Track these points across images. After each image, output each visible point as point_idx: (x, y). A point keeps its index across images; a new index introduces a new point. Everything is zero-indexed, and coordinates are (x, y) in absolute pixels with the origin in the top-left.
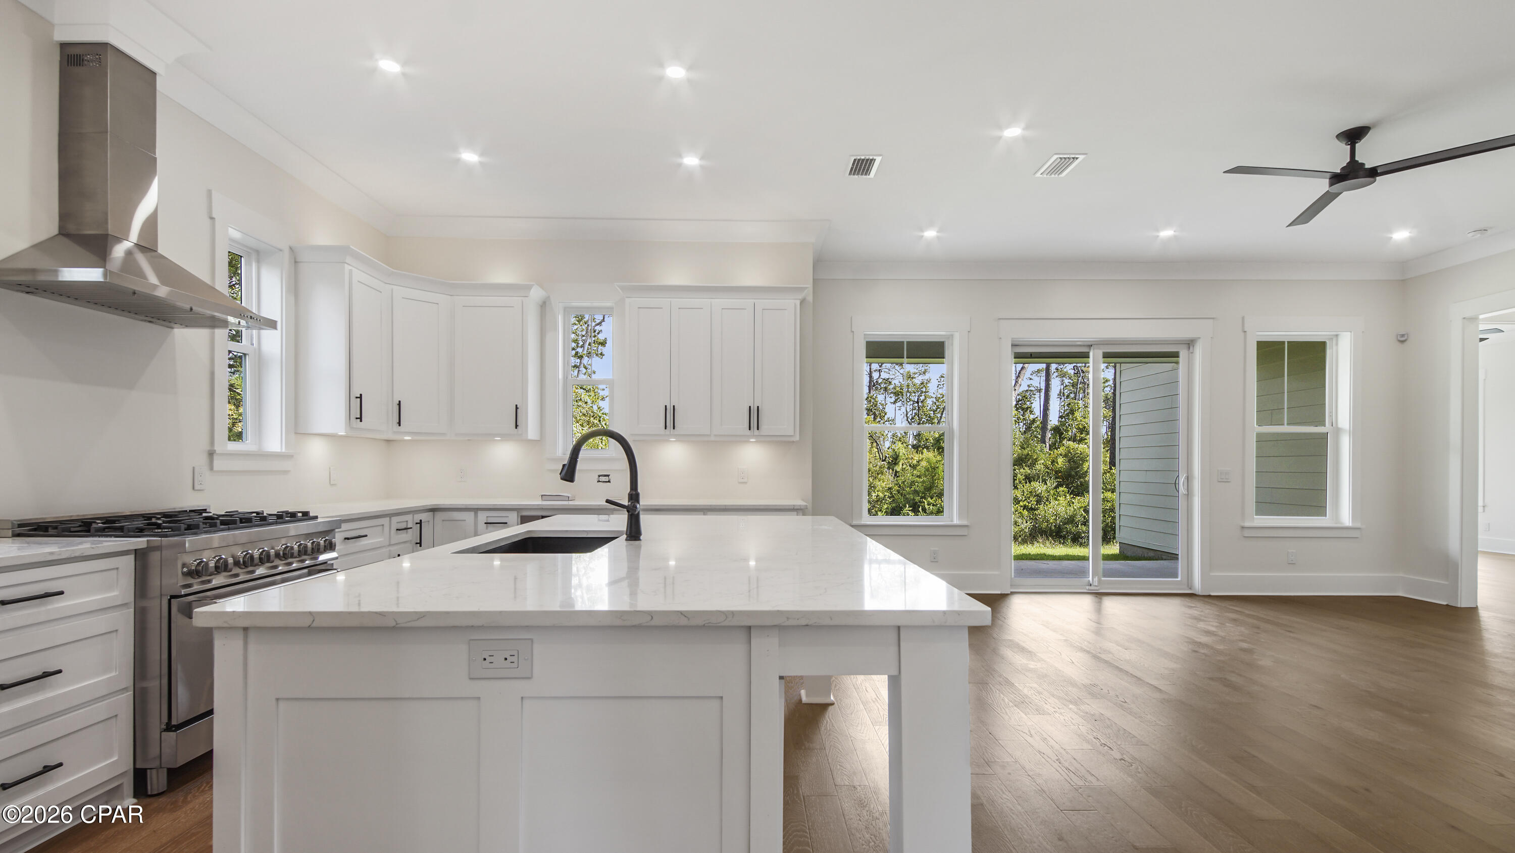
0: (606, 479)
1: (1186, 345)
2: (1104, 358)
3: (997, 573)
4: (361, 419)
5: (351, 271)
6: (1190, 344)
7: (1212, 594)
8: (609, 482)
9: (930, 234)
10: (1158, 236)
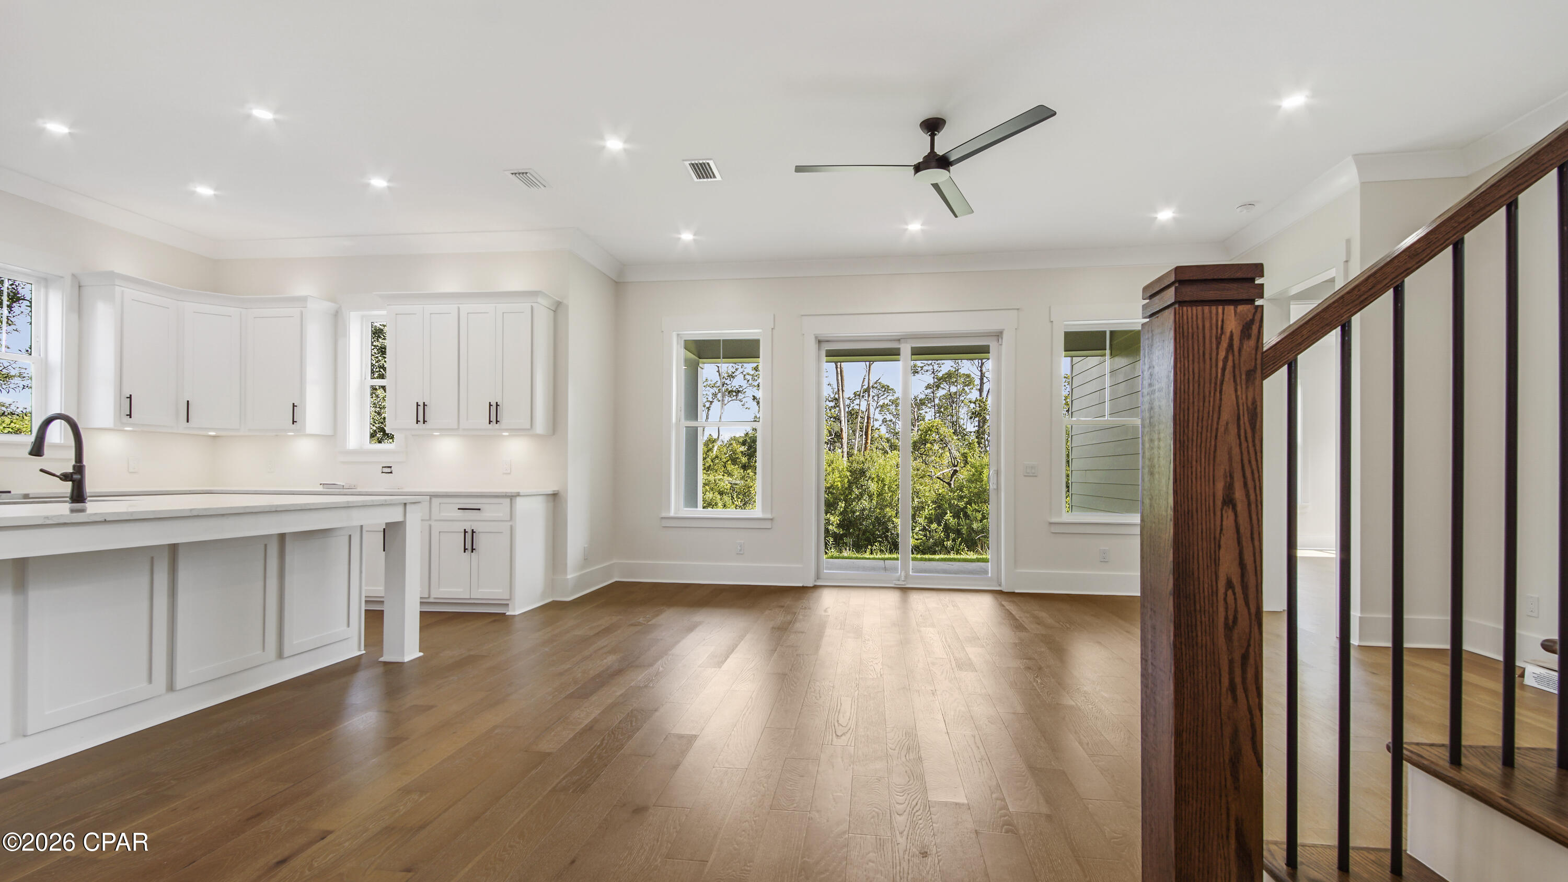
0: (389, 470)
1: (995, 338)
2: (912, 355)
3: (800, 566)
4: (130, 415)
5: (123, 292)
6: (998, 335)
7: (1016, 591)
8: (391, 473)
9: (687, 236)
10: (907, 229)
